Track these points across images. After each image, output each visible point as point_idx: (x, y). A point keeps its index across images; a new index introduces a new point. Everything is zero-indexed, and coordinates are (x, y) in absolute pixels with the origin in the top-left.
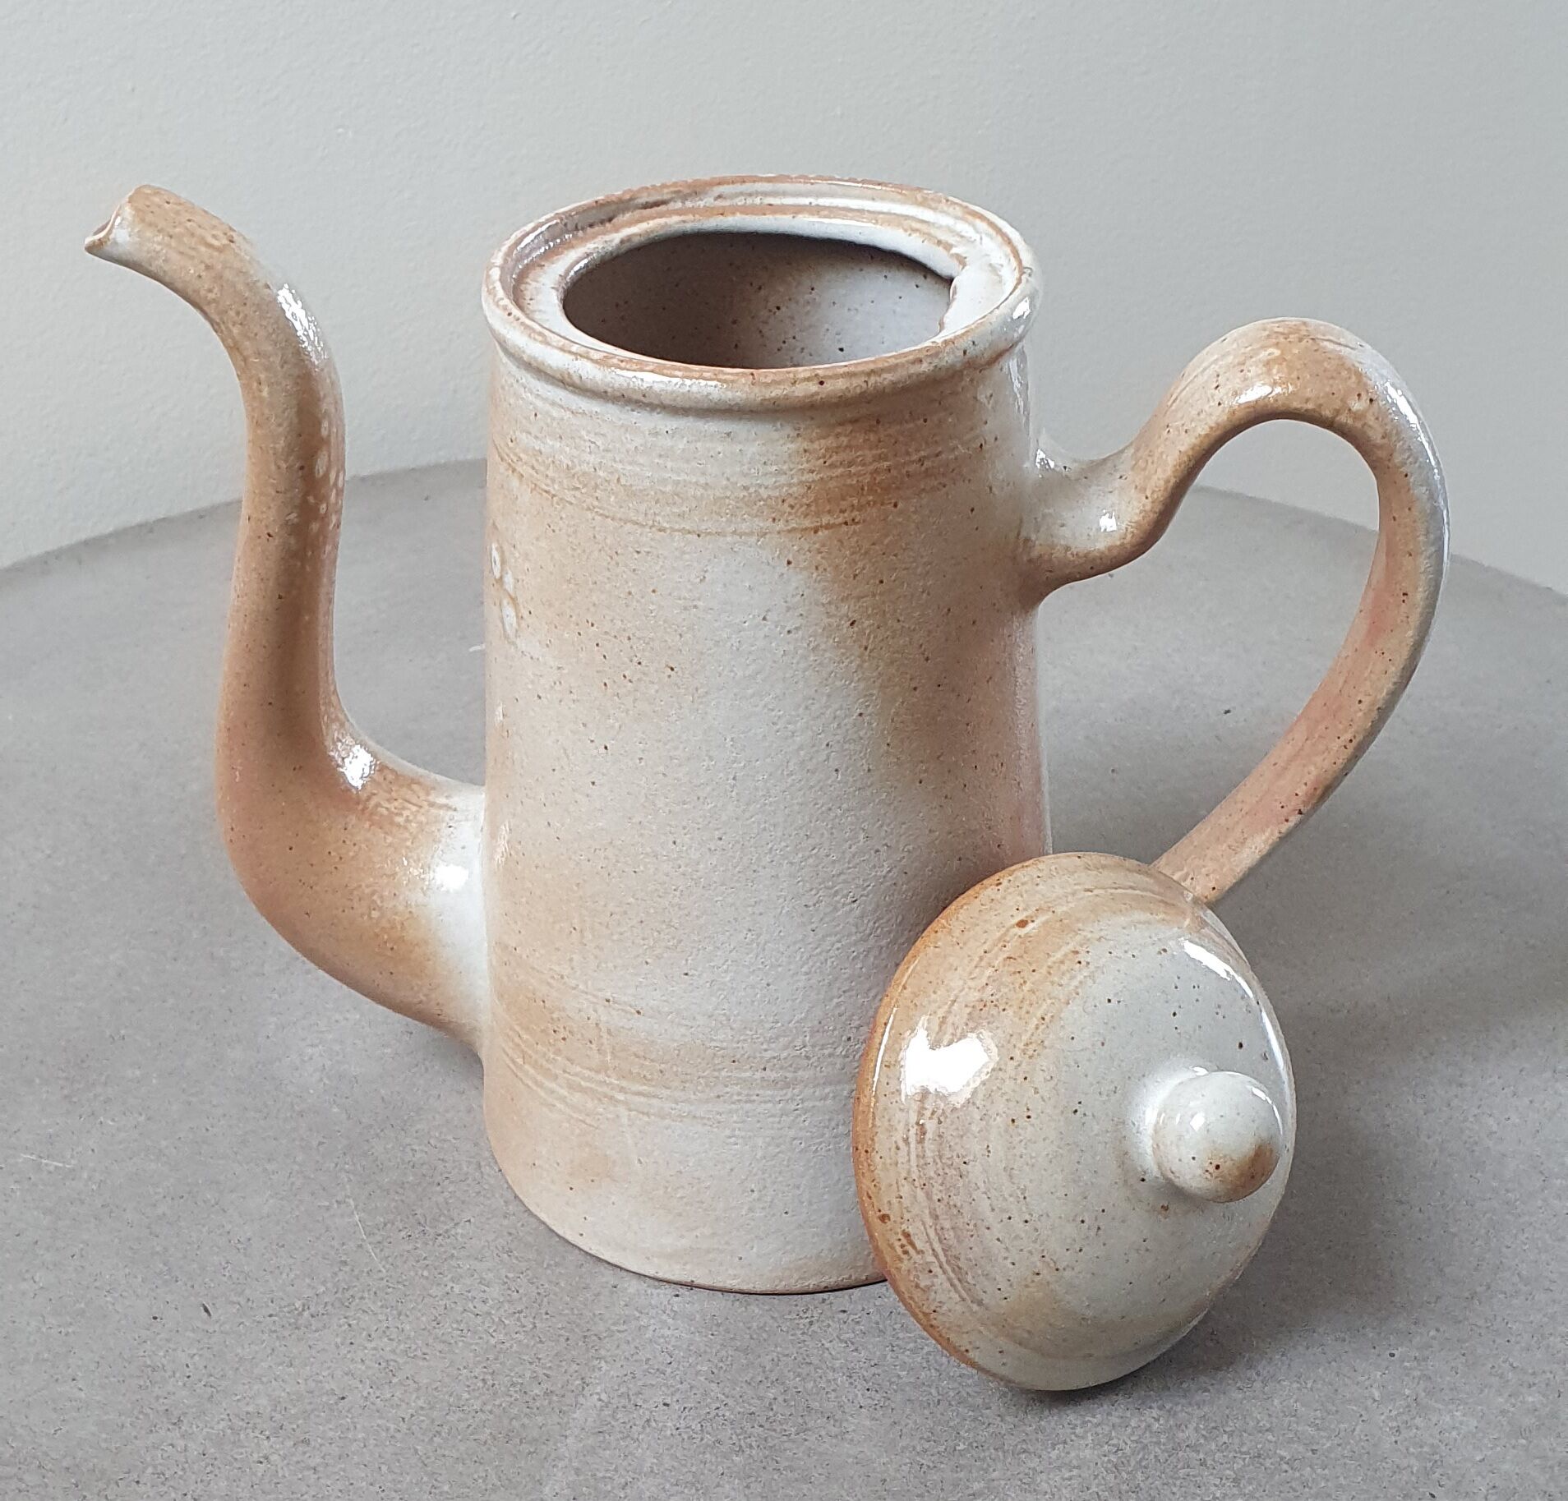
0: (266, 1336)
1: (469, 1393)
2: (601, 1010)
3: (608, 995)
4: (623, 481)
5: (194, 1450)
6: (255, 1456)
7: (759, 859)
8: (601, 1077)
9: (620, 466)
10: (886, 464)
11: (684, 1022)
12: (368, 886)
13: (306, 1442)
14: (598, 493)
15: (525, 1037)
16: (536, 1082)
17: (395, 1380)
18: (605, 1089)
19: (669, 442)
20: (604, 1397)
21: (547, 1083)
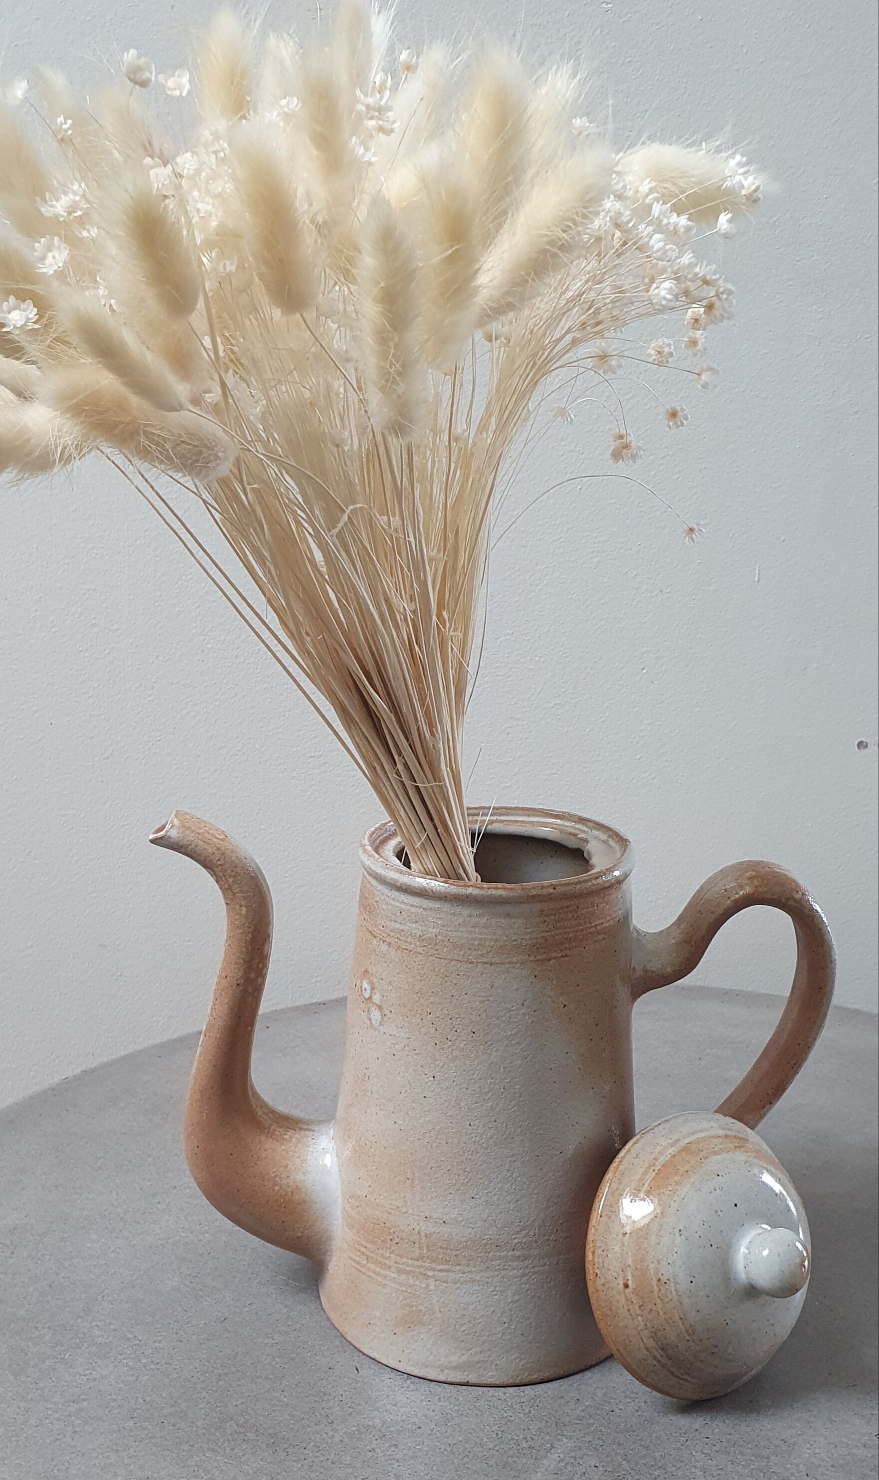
2: (421, 1223)
3: (427, 1214)
4: (451, 941)
7: (515, 1131)
8: (419, 1263)
9: (450, 933)
11: (470, 1225)
12: (273, 1172)
14: (437, 947)
15: (369, 1246)
16: (375, 1272)
18: (422, 1270)
19: (477, 920)
21: (383, 1272)
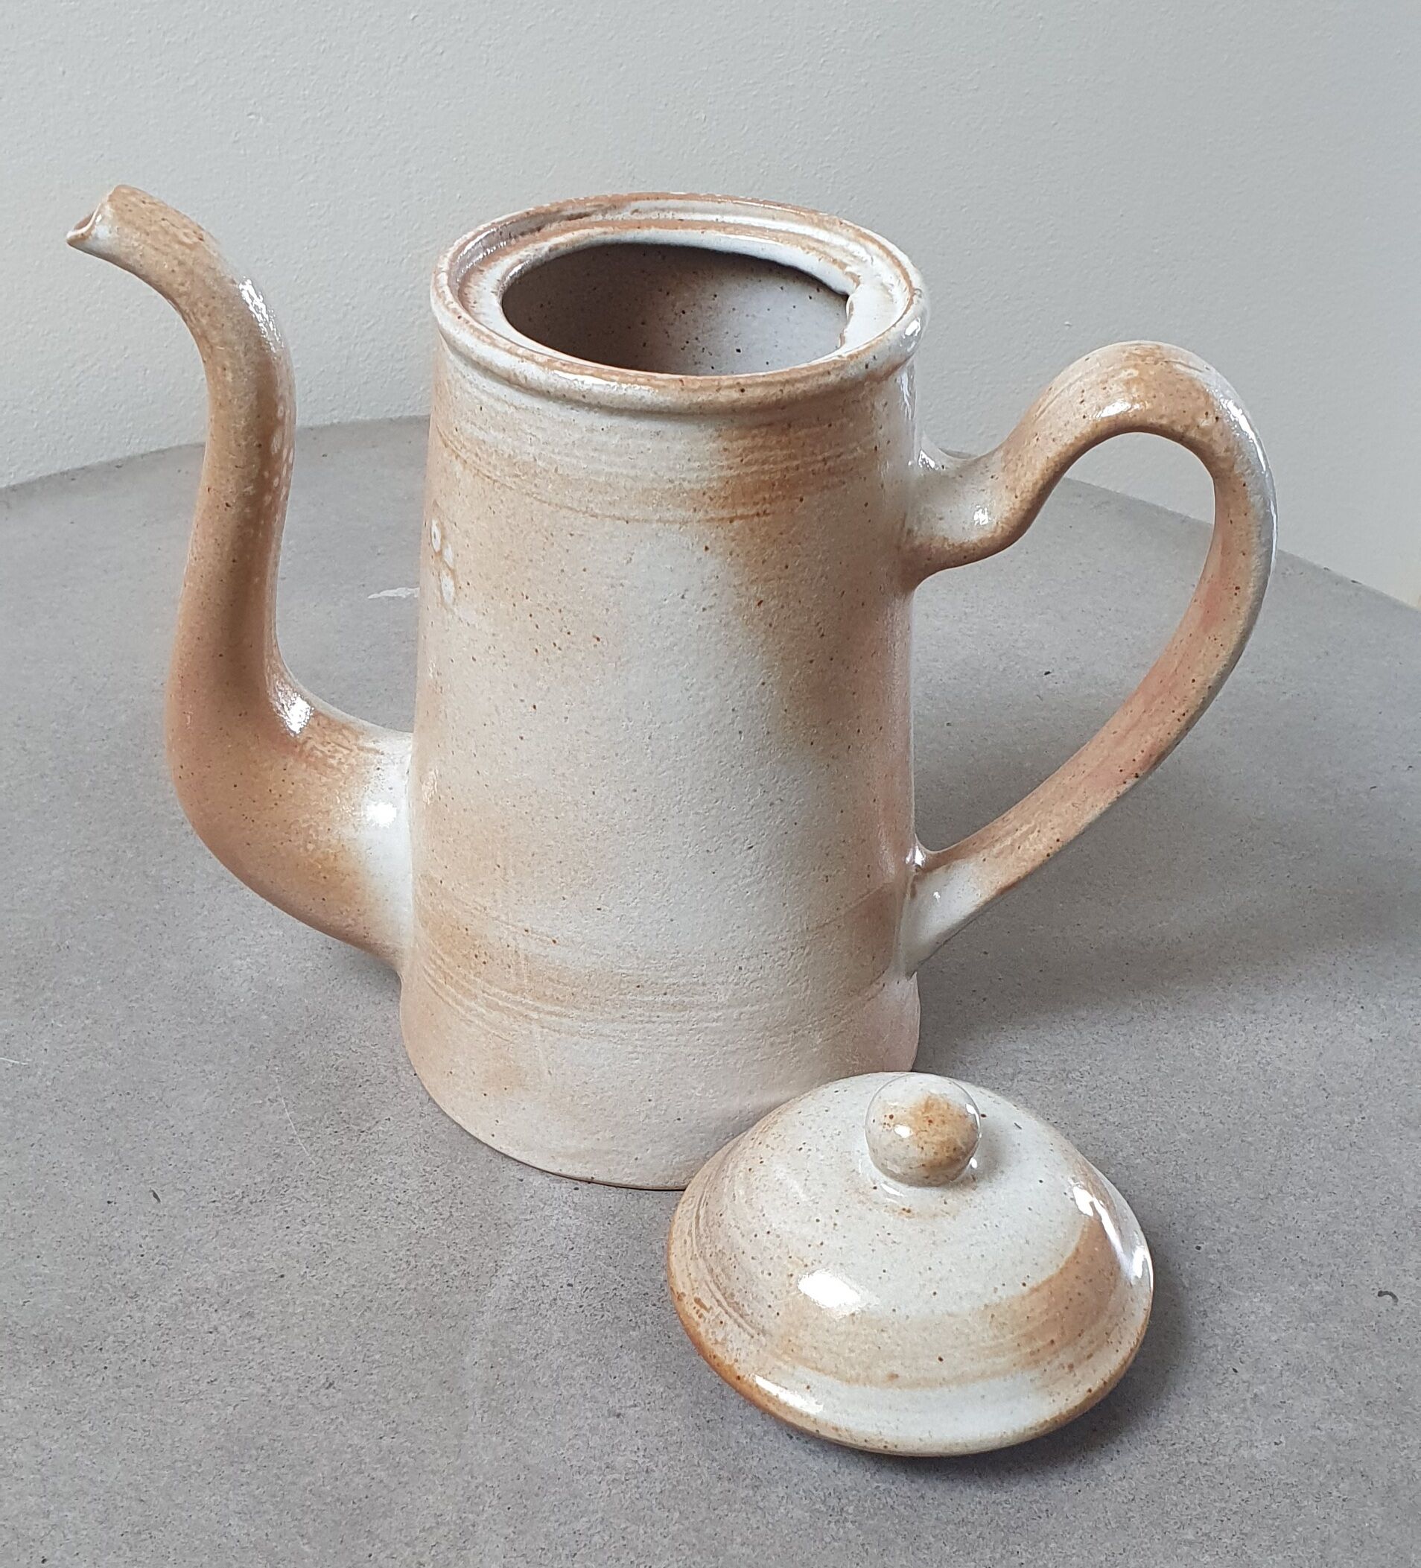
0: (210, 1220)
1: (395, 1272)
2: (520, 938)
3: (527, 926)
4: (560, 472)
5: (151, 1321)
6: (206, 1327)
7: (668, 809)
8: (518, 998)
9: (558, 458)
10: (795, 463)
11: (595, 951)
12: (304, 821)
13: (250, 1315)
14: (537, 481)
15: (447, 959)
16: (456, 1000)
17: (328, 1261)
18: (521, 1009)
19: (604, 438)
20: (515, 1278)
21: (466, 1002)
